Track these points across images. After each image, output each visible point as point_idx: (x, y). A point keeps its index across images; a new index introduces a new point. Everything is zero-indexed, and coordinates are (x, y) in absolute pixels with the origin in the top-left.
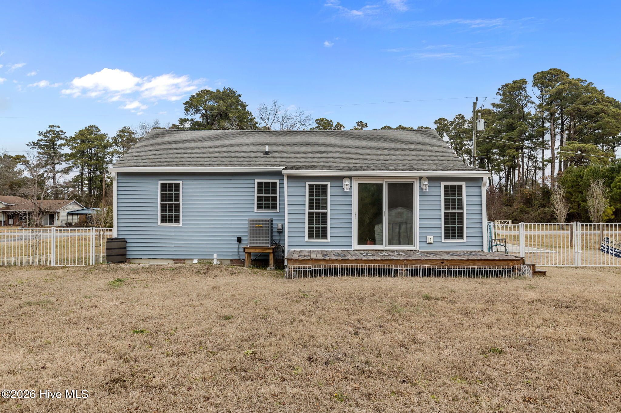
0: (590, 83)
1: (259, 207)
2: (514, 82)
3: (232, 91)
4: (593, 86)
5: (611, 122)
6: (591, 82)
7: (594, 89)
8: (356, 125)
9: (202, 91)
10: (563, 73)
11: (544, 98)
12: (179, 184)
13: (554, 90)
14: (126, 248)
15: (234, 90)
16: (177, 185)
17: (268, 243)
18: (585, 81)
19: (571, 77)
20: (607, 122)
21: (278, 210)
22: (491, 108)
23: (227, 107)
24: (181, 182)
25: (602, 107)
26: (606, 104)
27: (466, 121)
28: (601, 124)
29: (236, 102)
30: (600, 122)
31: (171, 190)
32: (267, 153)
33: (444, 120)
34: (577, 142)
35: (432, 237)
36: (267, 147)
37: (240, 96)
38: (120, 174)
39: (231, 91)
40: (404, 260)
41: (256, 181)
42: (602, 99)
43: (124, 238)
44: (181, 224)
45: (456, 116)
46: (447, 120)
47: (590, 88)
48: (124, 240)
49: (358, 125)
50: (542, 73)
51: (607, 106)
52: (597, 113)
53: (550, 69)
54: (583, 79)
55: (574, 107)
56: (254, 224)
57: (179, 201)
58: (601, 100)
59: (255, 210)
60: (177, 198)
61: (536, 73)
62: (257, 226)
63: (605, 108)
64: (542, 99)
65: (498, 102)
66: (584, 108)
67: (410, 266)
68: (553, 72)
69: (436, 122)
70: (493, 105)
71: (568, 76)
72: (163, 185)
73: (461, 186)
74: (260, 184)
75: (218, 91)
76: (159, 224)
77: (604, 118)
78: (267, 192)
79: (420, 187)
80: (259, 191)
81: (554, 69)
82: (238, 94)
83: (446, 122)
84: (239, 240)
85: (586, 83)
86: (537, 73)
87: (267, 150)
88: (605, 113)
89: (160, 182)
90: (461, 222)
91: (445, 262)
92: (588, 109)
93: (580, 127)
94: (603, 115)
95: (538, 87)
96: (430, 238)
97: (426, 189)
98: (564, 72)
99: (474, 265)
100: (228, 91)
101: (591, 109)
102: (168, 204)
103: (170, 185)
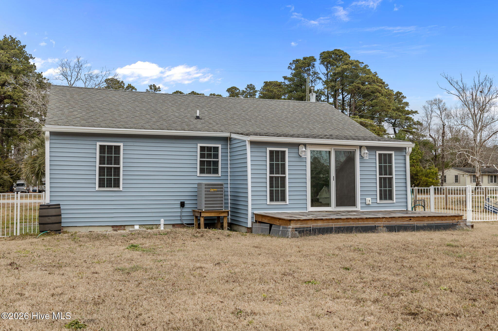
0: (366, 65)
1: (202, 171)
2: (305, 59)
3: (14, 40)
4: (368, 68)
5: (385, 101)
6: (367, 64)
7: (369, 72)
8: (149, 89)
10: (346, 54)
11: (328, 75)
12: (119, 147)
13: (339, 69)
14: (61, 215)
15: (17, 40)
16: (118, 148)
17: (222, 207)
18: (363, 63)
19: (351, 59)
20: (382, 101)
21: (220, 175)
22: (282, 80)
23: (9, 58)
24: (121, 144)
25: (377, 87)
26: (380, 84)
27: (256, 91)
28: (377, 102)
29: (20, 53)
30: (376, 101)
31: (110, 152)
32: (198, 118)
33: (236, 88)
34: (357, 116)
35: (370, 199)
36: (198, 111)
37: (24, 47)
38: (52, 133)
39: (13, 40)
40: (383, 218)
41: (199, 145)
42: (376, 80)
43: (59, 205)
44: (121, 189)
45: (248, 85)
46: (238, 89)
47: (365, 70)
48: (58, 207)
49: (151, 88)
50: (328, 52)
51: (381, 86)
52: (373, 92)
53: (335, 50)
54: (361, 61)
55: (355, 85)
56: (209, 188)
57: (119, 164)
58: (376, 81)
59: (198, 174)
60: (117, 161)
61: (322, 52)
62: (212, 190)
63: (380, 88)
64: (328, 76)
65: (289, 76)
66: (362, 87)
67: (387, 223)
68: (337, 52)
69: (228, 90)
70: (285, 78)
71: (349, 58)
72: (102, 148)
73: (390, 155)
74: (202, 148)
76: (97, 188)
77: (379, 97)
78: (209, 156)
79: (360, 155)
80: (202, 156)
81: (338, 50)
82: (22, 44)
83: (238, 91)
84: (182, 205)
85: (363, 65)
86: (324, 52)
87: (198, 115)
88: (380, 93)
89: (98, 144)
90: (391, 186)
91: (412, 219)
92: (367, 88)
93: (360, 103)
94: (379, 95)
95: (324, 65)
96: (369, 200)
97: (366, 157)
98: (346, 53)
99: (432, 221)
100: (10, 40)
101: (369, 88)
102: (107, 167)
103: (110, 147)
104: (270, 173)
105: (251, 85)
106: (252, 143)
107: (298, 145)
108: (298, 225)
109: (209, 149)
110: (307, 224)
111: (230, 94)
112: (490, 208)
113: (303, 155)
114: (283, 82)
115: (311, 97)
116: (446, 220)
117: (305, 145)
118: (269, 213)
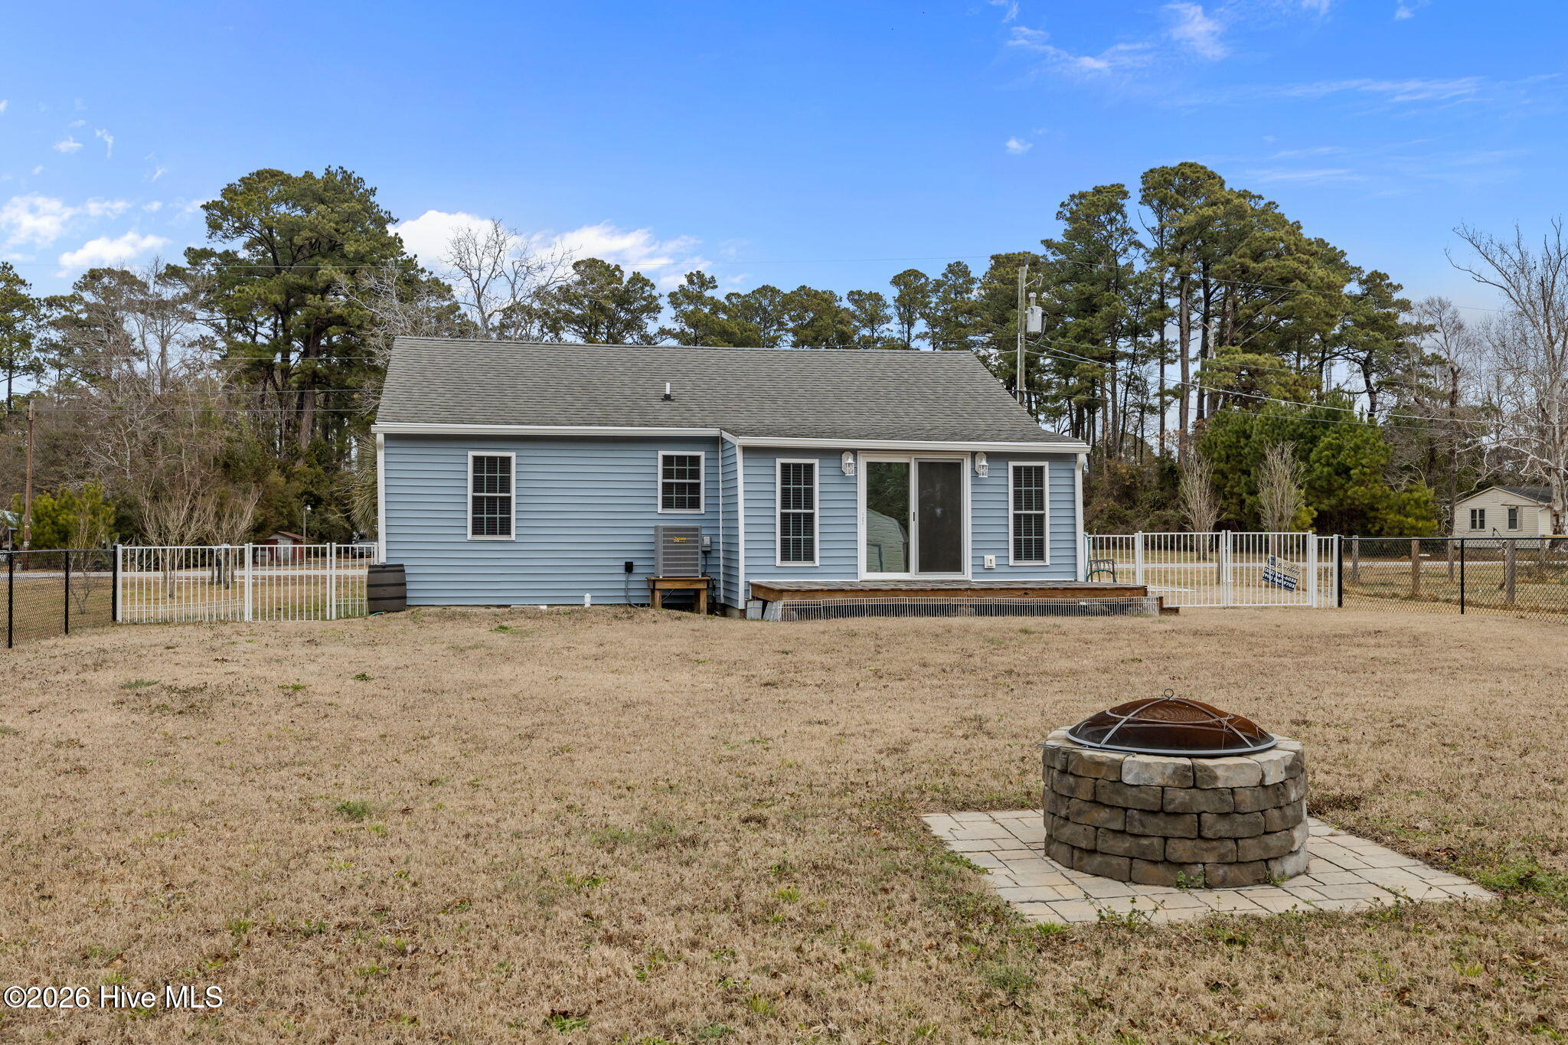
0: (1270, 203)
1: (667, 503)
2: (1098, 191)
3: (350, 176)
4: (1277, 211)
5: (1315, 304)
6: (1272, 200)
7: (1280, 220)
9: (261, 175)
10: (1212, 176)
11: (1165, 234)
12: (509, 459)
13: (1191, 218)
14: (405, 584)
15: (355, 176)
16: (506, 461)
17: (697, 571)
18: (1260, 197)
19: (1227, 187)
20: (1306, 303)
21: (703, 511)
22: (1040, 251)
23: (337, 223)
24: (513, 455)
25: (1296, 265)
26: (1306, 257)
27: (972, 281)
28: (1293, 308)
29: (363, 210)
30: (1291, 303)
31: (492, 468)
32: (667, 398)
33: (916, 274)
34: (1238, 348)
35: (993, 557)
36: (668, 385)
37: (373, 191)
38: (388, 437)
39: (347, 177)
40: (967, 590)
41: (661, 453)
42: (1295, 244)
43: (402, 565)
44: (513, 537)
45: (949, 266)
46: (924, 275)
47: (1270, 216)
48: (400, 569)
50: (1163, 171)
51: (1307, 262)
52: (1285, 281)
53: (1181, 164)
54: (1255, 193)
55: (1233, 261)
56: (672, 536)
57: (509, 492)
58: (1293, 248)
59: (660, 510)
60: (505, 486)
61: (1147, 170)
62: (677, 540)
63: (1303, 269)
64: (1162, 237)
65: (1059, 238)
66: (1255, 265)
67: (976, 600)
68: (1187, 171)
69: (897, 281)
70: (1048, 244)
71: (1222, 184)
72: (478, 460)
73: (1041, 469)
74: (667, 460)
75: (308, 175)
76: (470, 536)
77: (1299, 293)
78: (681, 474)
79: (973, 469)
80: (667, 474)
81: (1191, 165)
82: (368, 186)
83: (923, 280)
84: (629, 567)
85: (1262, 203)
86: (1151, 171)
87: (668, 392)
88: (1302, 281)
89: (471, 454)
90: (1040, 531)
91: (1030, 592)
92: (1266, 269)
93: (1248, 311)
94: (1297, 284)
95: (1152, 207)
96: (990, 559)
97: (984, 473)
98: (1212, 173)
99: (1073, 596)
100: (339, 178)
101: (1272, 269)
102: (488, 497)
103: (492, 460)
104: (783, 507)
105: (958, 264)
106: (746, 450)
107: (839, 452)
108: (797, 600)
109: (681, 460)
110: (813, 598)
111: (901, 291)
112: (1277, 580)
113: (849, 472)
114: (1040, 254)
115: (1030, 316)
116: (1105, 595)
117: (854, 452)
118: (776, 583)
